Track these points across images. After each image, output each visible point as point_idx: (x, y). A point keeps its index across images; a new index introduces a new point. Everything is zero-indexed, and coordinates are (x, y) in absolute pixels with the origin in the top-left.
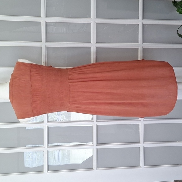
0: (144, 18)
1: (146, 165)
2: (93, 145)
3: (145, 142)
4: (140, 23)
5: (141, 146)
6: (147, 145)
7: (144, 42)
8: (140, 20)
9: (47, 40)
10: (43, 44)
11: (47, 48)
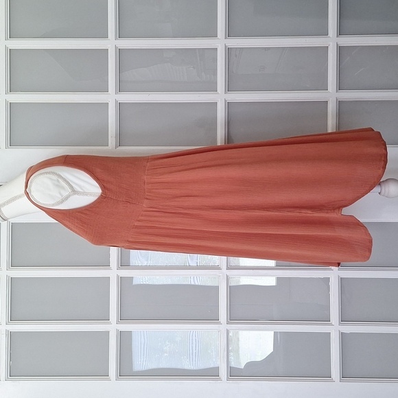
0: (341, 32)
1: (344, 376)
2: (220, 323)
3: (344, 320)
5: (334, 329)
6: (349, 329)
8: (331, 36)
9: (120, 89)
10: (111, 98)
11: (121, 106)
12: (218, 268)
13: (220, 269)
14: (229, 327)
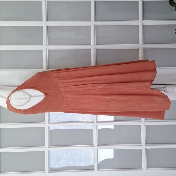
0: (144, 19)
1: (148, 167)
3: (147, 143)
4: (140, 24)
7: (144, 42)
8: (140, 21)
9: (48, 44)
10: (44, 48)
11: (49, 51)
12: (92, 122)
13: (93, 122)
14: (98, 147)
